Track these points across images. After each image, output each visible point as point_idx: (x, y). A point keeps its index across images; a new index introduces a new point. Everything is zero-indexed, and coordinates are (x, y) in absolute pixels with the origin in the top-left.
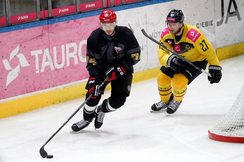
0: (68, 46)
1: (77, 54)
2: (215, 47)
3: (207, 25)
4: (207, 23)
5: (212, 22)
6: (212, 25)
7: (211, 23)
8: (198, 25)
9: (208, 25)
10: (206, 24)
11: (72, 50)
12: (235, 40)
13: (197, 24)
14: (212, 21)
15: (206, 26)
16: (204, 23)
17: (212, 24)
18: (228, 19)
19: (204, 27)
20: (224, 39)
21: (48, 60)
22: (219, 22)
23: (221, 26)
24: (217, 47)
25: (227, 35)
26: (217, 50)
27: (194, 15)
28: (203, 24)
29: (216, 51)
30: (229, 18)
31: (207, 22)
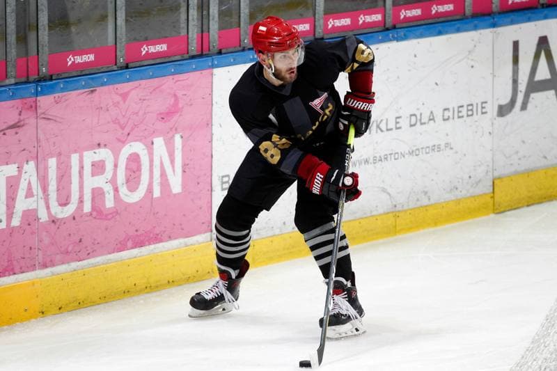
0: (90, 157)
1: (113, 181)
2: (490, 174)
3: (470, 113)
4: (470, 108)
5: (484, 105)
6: (486, 113)
7: (483, 108)
8: (446, 112)
9: (475, 113)
10: (468, 110)
11: (98, 168)
12: (545, 158)
13: (445, 110)
14: (486, 102)
15: (468, 116)
16: (462, 106)
17: (484, 110)
18: (530, 99)
19: (463, 117)
20: (517, 152)
21: (32, 192)
22: (505, 105)
23: (509, 117)
24: (496, 174)
25: (523, 142)
26: (496, 182)
27: (437, 84)
28: (460, 109)
29: (493, 183)
30: (532, 95)
31: (472, 105)
